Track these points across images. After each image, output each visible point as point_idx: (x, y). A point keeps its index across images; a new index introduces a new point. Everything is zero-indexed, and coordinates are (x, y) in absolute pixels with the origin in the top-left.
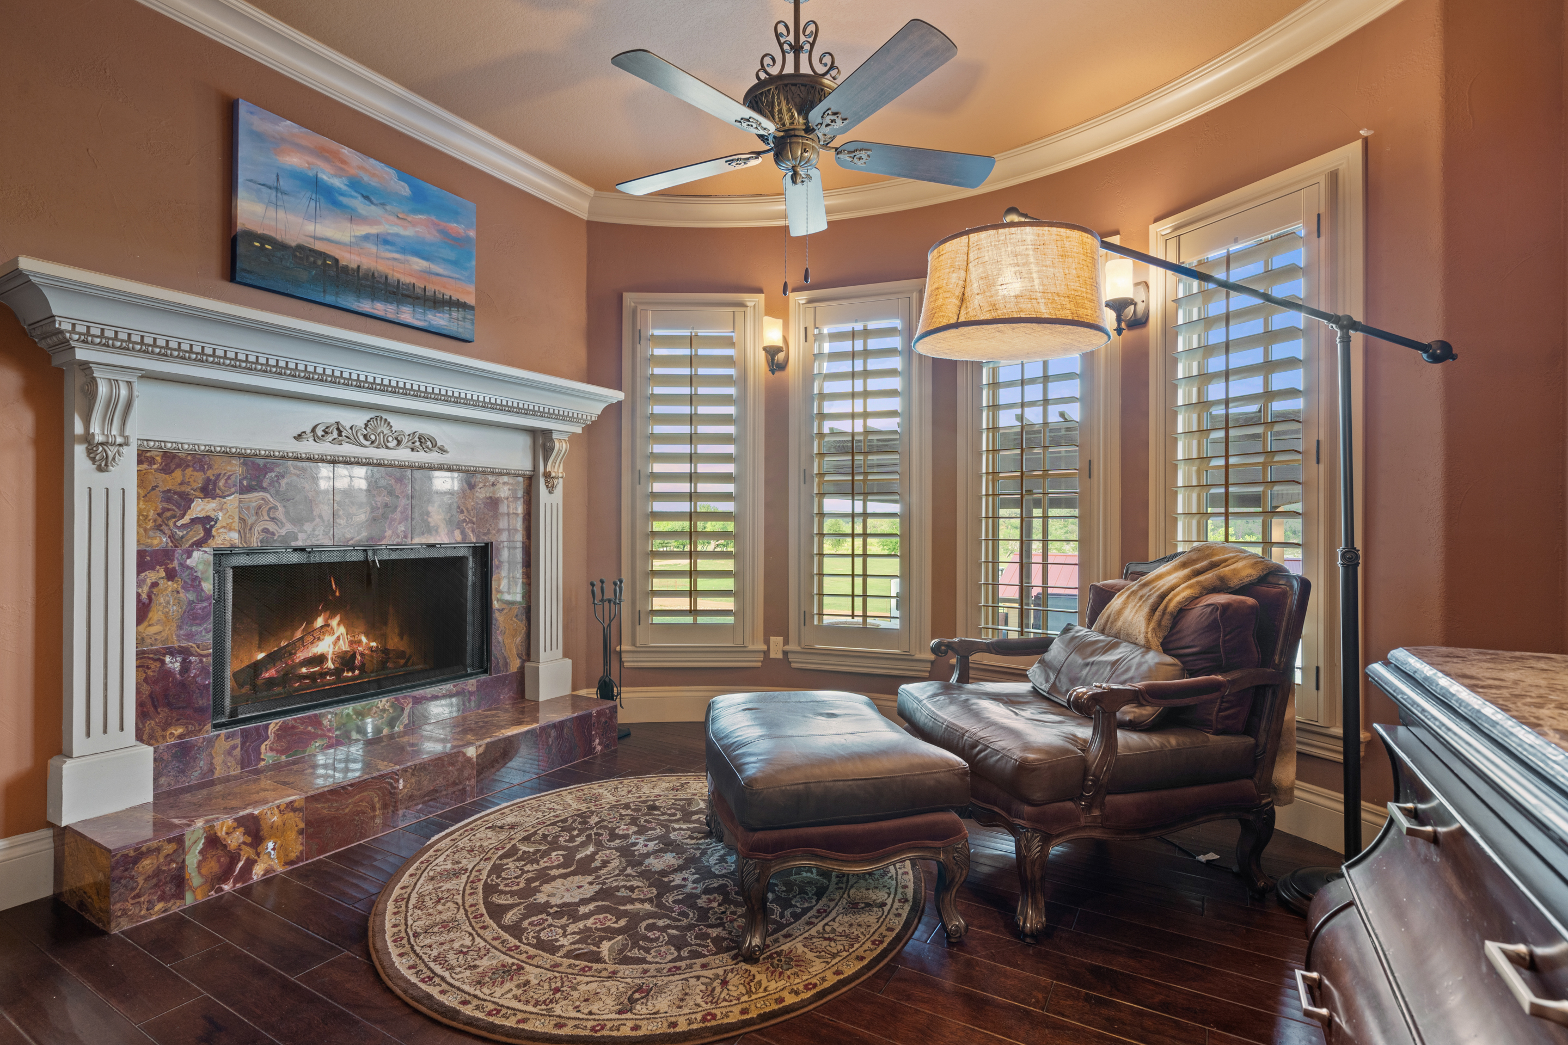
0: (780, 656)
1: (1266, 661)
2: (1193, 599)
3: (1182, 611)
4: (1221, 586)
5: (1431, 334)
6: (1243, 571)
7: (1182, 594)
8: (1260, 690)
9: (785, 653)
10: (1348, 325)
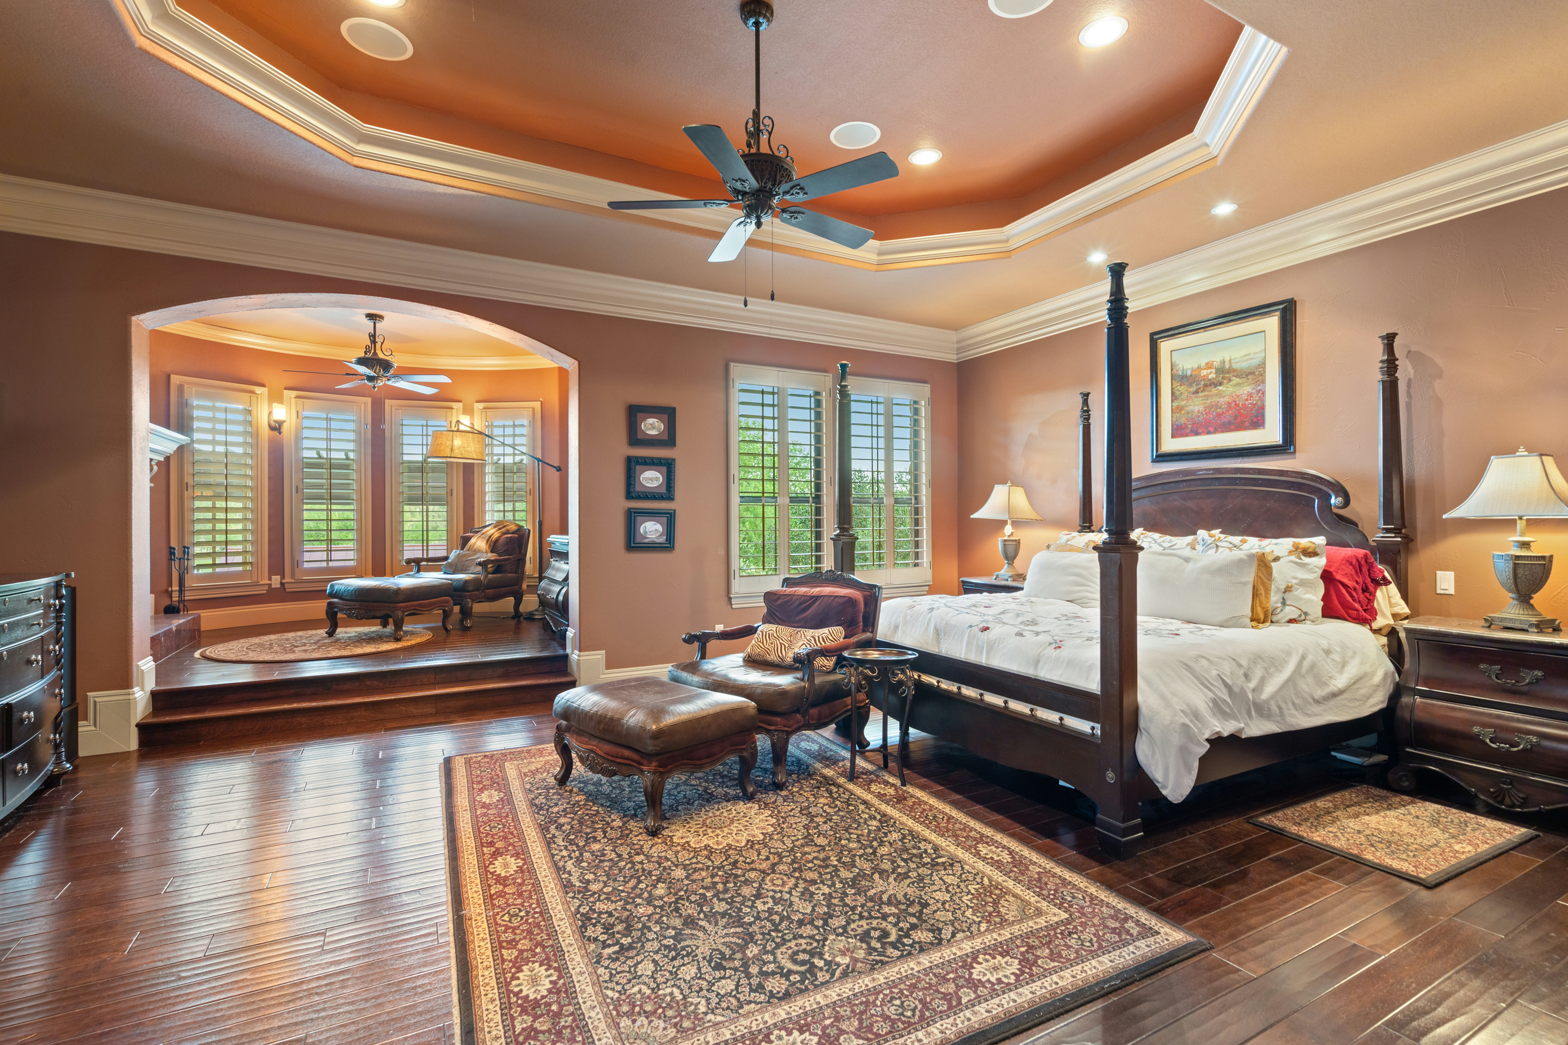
0: (279, 586)
1: (520, 553)
2: (499, 537)
3: (497, 540)
4: (507, 532)
5: (556, 464)
6: (513, 527)
7: (496, 535)
8: (519, 560)
9: (282, 584)
10: (539, 460)
